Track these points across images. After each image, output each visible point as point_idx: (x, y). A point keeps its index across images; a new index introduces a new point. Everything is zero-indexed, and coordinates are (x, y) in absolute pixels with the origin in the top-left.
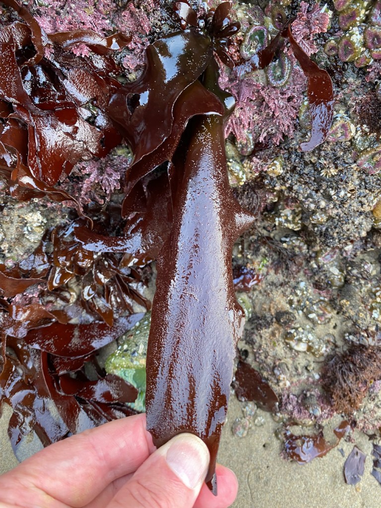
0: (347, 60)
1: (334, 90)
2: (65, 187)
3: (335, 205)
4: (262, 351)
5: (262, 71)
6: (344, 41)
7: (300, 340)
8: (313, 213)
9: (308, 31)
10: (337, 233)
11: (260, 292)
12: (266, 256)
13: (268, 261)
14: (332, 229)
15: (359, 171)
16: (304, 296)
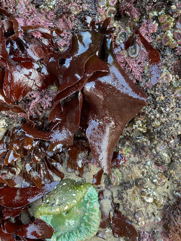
0: (166, 45)
1: (161, 59)
2: (21, 106)
3: (164, 116)
4: (128, 203)
5: (126, 51)
6: (164, 36)
7: (149, 196)
8: (153, 121)
9: (147, 32)
10: (166, 131)
11: (126, 168)
12: (129, 146)
13: (130, 150)
14: (163, 129)
15: (175, 98)
16: (150, 169)
